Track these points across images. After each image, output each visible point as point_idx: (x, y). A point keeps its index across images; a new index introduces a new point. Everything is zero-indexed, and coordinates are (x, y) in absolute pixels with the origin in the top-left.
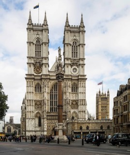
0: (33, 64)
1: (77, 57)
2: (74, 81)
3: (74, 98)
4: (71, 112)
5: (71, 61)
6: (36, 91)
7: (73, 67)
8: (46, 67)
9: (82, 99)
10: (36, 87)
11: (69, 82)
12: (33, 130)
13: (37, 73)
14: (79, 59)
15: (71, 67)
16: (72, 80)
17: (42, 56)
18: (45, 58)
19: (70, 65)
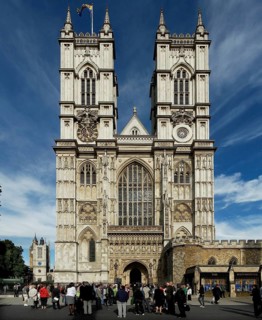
0: (76, 119)
1: (187, 103)
2: (180, 157)
3: (181, 198)
4: (175, 229)
6: (82, 181)
7: (178, 127)
8: (107, 123)
9: (203, 196)
10: (82, 173)
11: (168, 158)
12: (74, 269)
13: (85, 141)
14: (194, 108)
15: (174, 126)
16: (175, 154)
17: (97, 103)
18: (106, 105)
19: (171, 120)
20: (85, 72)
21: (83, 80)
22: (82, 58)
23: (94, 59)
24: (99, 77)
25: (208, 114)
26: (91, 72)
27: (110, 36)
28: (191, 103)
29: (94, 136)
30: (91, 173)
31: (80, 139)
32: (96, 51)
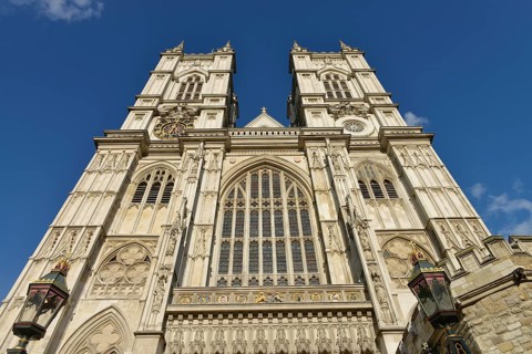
2: (361, 155)
3: (391, 225)
6: (137, 198)
10: (144, 184)
14: (365, 100)
15: (336, 118)
18: (215, 98)
19: (329, 112)
20: (190, 79)
21: (184, 84)
22: (187, 68)
23: (204, 68)
26: (198, 79)
30: (163, 184)
31: (157, 136)
32: (209, 63)
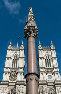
0: (9, 73)
2: (50, 87)
5: (46, 70)
7: (48, 75)
8: (21, 74)
10: (9, 93)
11: (45, 88)
13: (12, 81)
14: (53, 69)
15: (46, 75)
16: (47, 86)
17: (17, 67)
18: (21, 68)
19: (45, 73)
20: (14, 57)
21: (13, 59)
22: (14, 53)
23: (18, 54)
24: (19, 59)
25: (58, 71)
26: (16, 57)
27: (24, 48)
28: (52, 67)
29: (15, 79)
31: (10, 80)
32: (19, 51)
